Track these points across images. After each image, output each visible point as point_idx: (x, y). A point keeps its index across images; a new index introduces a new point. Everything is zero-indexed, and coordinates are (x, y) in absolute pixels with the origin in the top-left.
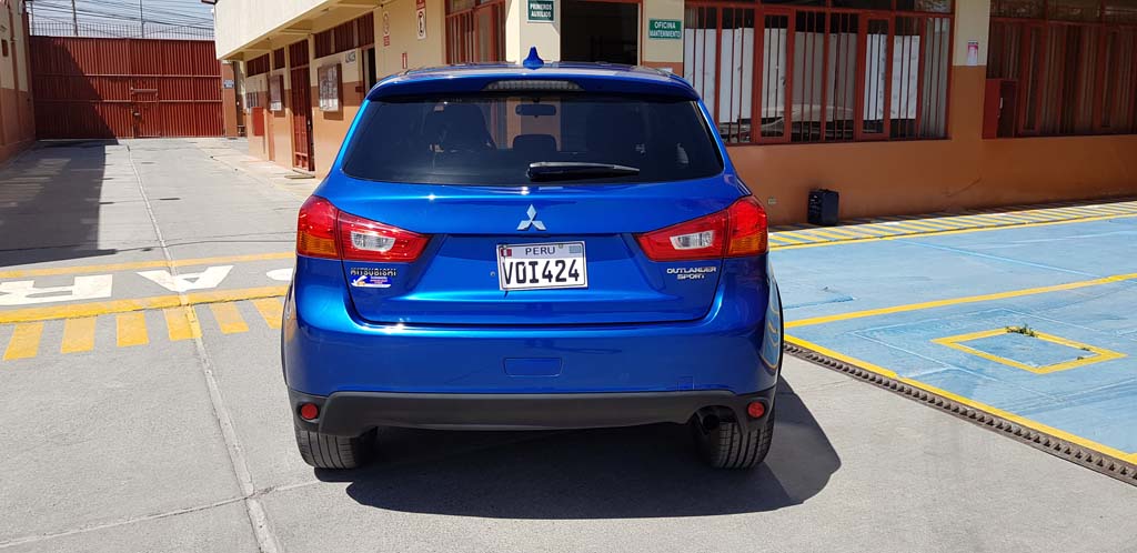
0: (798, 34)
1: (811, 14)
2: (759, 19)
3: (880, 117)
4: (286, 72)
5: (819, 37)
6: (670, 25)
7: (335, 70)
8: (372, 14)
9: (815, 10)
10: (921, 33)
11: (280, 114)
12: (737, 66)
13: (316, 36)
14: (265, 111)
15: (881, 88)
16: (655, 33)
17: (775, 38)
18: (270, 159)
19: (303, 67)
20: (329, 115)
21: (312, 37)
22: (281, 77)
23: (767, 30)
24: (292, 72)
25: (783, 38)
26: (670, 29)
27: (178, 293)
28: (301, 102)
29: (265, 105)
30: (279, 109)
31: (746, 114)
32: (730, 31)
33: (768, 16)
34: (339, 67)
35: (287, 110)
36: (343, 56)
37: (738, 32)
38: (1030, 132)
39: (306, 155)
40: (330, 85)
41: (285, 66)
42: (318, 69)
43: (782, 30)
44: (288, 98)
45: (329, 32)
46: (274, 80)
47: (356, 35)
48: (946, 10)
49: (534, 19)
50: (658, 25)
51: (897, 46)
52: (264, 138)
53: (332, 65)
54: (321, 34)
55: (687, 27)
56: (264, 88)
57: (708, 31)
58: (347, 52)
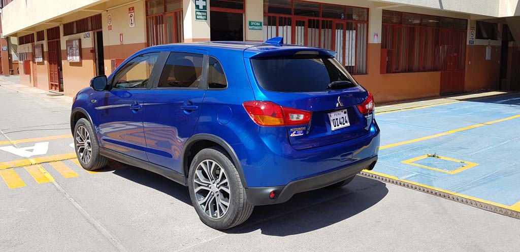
0: (309, 29)
1: (314, 20)
2: (294, 23)
4: (45, 43)
5: (317, 30)
6: (257, 24)
7: (77, 42)
8: (100, 15)
9: (316, 18)
10: (356, 29)
11: (42, 63)
13: (64, 25)
14: (31, 62)
15: (341, 53)
16: (252, 27)
17: (300, 30)
18: (34, 86)
19: (56, 40)
20: (72, 64)
21: (62, 26)
22: (42, 45)
23: (296, 27)
24: (48, 42)
25: (303, 30)
26: (257, 26)
27: (26, 158)
28: (55, 58)
29: (31, 59)
30: (42, 61)
32: (282, 27)
33: (297, 21)
34: (80, 40)
35: (46, 62)
36: (82, 35)
37: (285, 27)
38: (397, 71)
39: (58, 84)
40: (74, 49)
41: (44, 40)
42: (67, 41)
43: (303, 27)
44: (46, 56)
45: (73, 23)
46: (37, 46)
47: (90, 25)
48: (366, 20)
49: (198, 19)
50: (252, 24)
51: (347, 35)
52: (30, 75)
53: (75, 40)
54: (67, 24)
55: (264, 25)
56: (31, 51)
57: (273, 27)
58: (85, 33)
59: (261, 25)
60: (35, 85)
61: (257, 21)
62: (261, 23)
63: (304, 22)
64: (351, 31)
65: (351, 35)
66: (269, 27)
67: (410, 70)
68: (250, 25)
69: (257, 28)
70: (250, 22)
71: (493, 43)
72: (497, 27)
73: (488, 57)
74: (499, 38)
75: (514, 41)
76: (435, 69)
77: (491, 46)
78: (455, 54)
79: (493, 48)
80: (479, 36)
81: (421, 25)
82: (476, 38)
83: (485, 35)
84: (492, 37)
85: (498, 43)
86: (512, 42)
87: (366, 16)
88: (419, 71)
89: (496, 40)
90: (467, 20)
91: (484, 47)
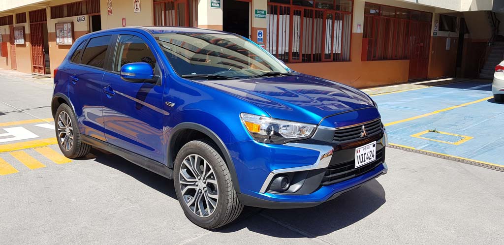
0: (304, 18)
1: (308, 10)
2: (292, 12)
3: (330, 52)
4: (27, 25)
5: (311, 19)
6: (262, 12)
7: (70, 26)
9: (310, 8)
10: (343, 19)
11: (24, 46)
12: (284, 30)
13: (52, 7)
14: (9, 44)
15: (330, 41)
16: (257, 15)
17: (297, 18)
18: (13, 69)
19: (41, 22)
20: (62, 47)
21: (49, 8)
22: (24, 27)
23: (294, 16)
24: (31, 25)
26: (261, 14)
29: (9, 41)
31: (287, 51)
32: (283, 16)
33: (294, 10)
34: (72, 23)
35: (28, 44)
36: (75, 19)
37: (285, 16)
39: (43, 66)
40: (65, 32)
41: (26, 22)
42: (56, 24)
43: (299, 16)
44: (28, 38)
45: (63, 6)
46: (18, 29)
47: (84, 8)
48: (350, 11)
49: (213, 6)
50: (258, 12)
51: (335, 24)
52: (7, 58)
53: (67, 23)
54: (55, 7)
55: (268, 13)
56: (8, 33)
57: (275, 15)
58: (78, 16)
59: (265, 14)
60: (14, 67)
61: (262, 9)
62: (265, 12)
63: (300, 11)
64: (338, 21)
65: (338, 24)
66: (272, 15)
67: (385, 58)
68: (256, 13)
69: (261, 16)
70: (256, 11)
71: (453, 34)
72: (456, 20)
73: (447, 48)
74: (456, 30)
75: (469, 33)
76: (405, 58)
77: (451, 37)
78: (422, 44)
79: (452, 39)
80: (441, 28)
81: (395, 17)
82: (439, 30)
83: (447, 28)
84: (452, 29)
85: (456, 35)
86: (467, 34)
87: (351, 8)
88: (392, 59)
89: (455, 32)
90: (432, 14)
91: (445, 38)
